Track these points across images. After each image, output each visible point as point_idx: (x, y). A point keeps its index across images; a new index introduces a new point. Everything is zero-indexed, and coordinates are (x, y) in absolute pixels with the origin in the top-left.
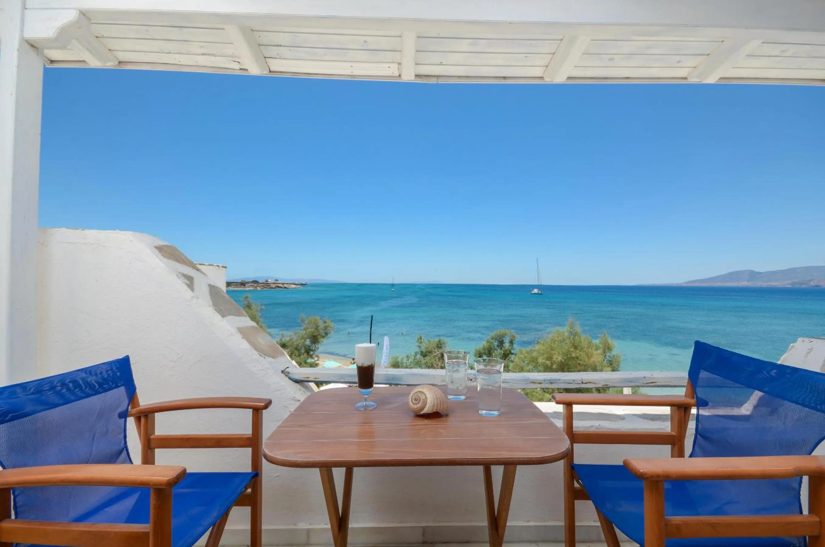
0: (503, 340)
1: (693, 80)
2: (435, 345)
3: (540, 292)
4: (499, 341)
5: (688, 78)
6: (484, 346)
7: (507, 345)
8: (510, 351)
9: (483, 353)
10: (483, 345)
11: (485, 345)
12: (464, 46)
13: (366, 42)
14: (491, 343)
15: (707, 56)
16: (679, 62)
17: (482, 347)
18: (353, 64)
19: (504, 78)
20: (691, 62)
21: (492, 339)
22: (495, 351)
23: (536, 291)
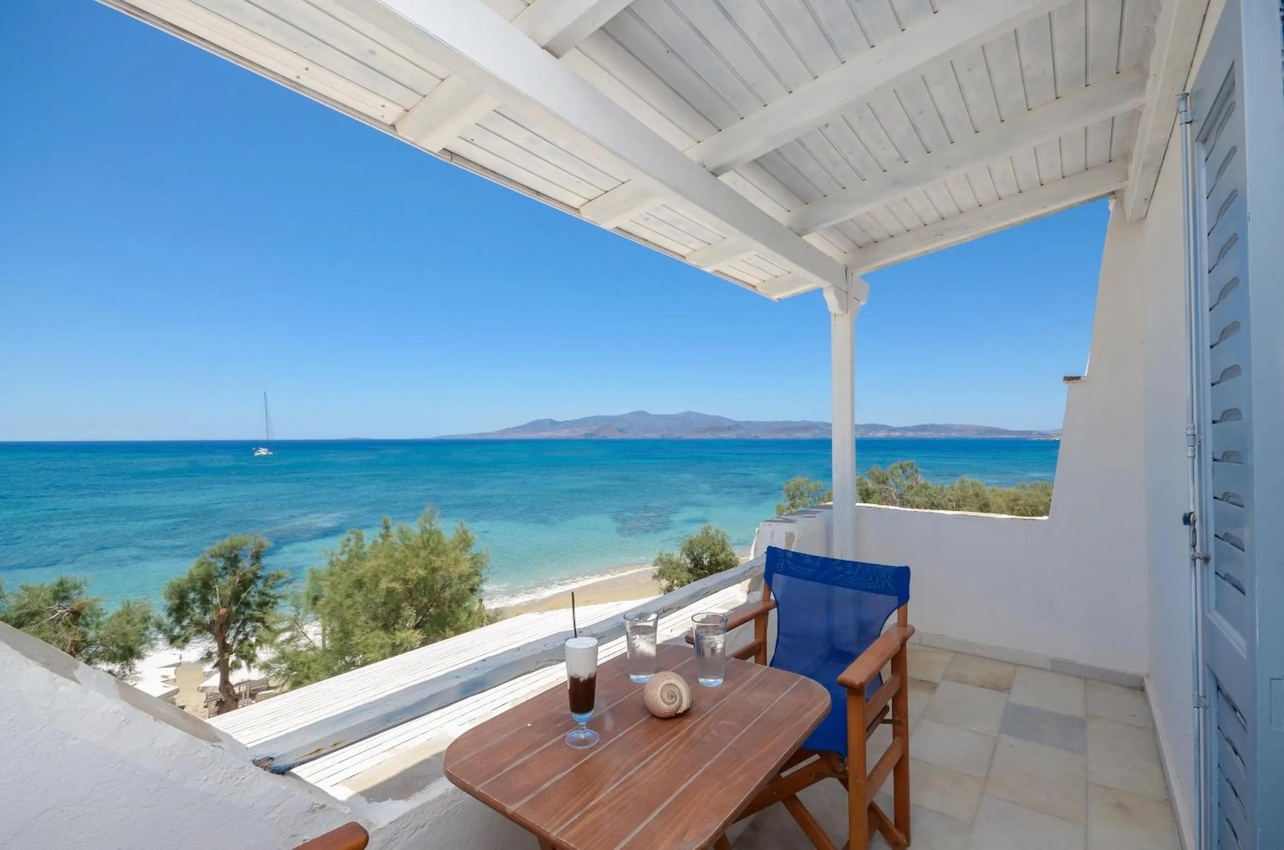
0: (236, 556)
1: (692, 261)
2: (48, 596)
3: (270, 453)
4: (228, 559)
5: (687, 258)
6: (191, 575)
7: (246, 564)
8: (255, 574)
9: (189, 588)
10: (187, 571)
11: (194, 573)
12: (520, 137)
13: (372, 52)
14: (210, 564)
15: (706, 245)
16: (689, 242)
17: (186, 577)
18: (312, 67)
19: (538, 193)
20: (696, 245)
21: (212, 556)
22: (220, 580)
23: (263, 452)
